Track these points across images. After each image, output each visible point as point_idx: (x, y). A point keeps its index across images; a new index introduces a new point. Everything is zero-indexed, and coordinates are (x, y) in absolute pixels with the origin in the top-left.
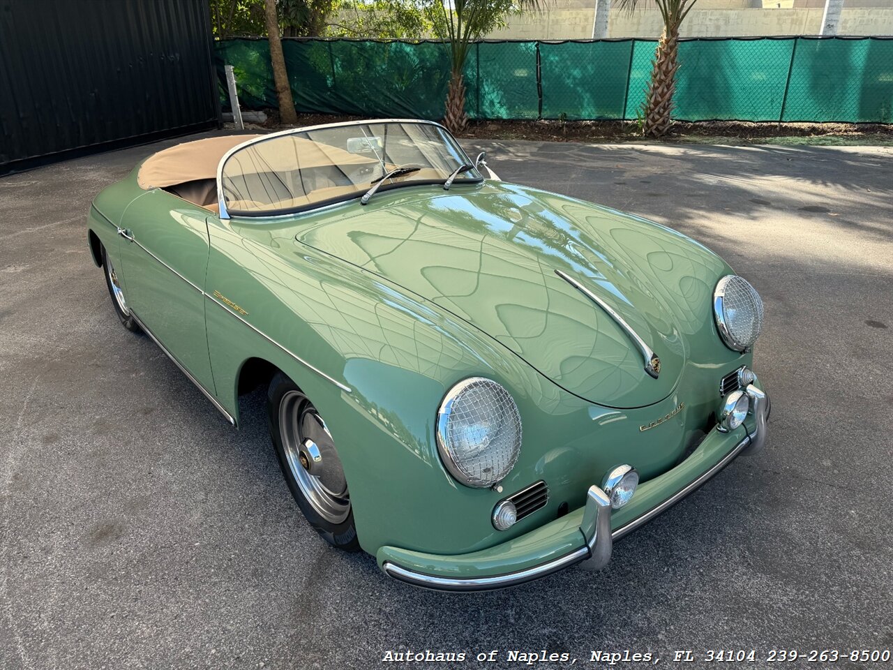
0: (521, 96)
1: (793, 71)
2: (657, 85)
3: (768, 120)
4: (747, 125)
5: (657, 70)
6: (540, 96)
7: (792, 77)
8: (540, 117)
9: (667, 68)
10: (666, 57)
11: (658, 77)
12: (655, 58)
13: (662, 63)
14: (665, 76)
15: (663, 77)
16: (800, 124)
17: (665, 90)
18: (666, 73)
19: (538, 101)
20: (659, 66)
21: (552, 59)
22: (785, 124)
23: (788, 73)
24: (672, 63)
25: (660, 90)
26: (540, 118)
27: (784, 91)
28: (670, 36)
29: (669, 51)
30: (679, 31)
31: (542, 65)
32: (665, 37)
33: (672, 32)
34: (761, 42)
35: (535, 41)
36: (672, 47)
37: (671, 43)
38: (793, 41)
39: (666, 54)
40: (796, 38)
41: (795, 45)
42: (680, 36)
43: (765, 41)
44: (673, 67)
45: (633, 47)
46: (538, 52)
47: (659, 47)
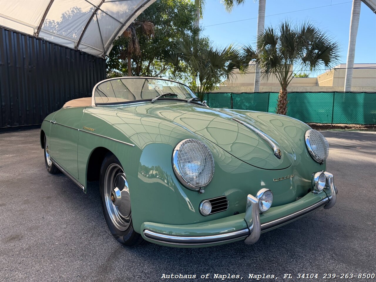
1: (335, 104)
2: (280, 108)
3: (327, 122)
4: (318, 124)
5: (279, 103)
7: (334, 106)
9: (283, 102)
10: (283, 98)
11: (280, 106)
12: (278, 99)
13: (281, 100)
14: (283, 105)
15: (282, 106)
16: (340, 124)
17: (283, 110)
18: (283, 104)
20: (280, 101)
21: (237, 99)
22: (334, 125)
23: (332, 105)
24: (285, 100)
25: (281, 110)
27: (332, 112)
28: (284, 91)
29: (284, 96)
30: (287, 89)
31: (233, 101)
32: (282, 91)
33: (284, 89)
34: (320, 93)
35: (230, 93)
36: (285, 95)
37: (284, 93)
38: (333, 93)
39: (283, 97)
40: (334, 92)
41: (334, 95)
42: (288, 91)
43: (322, 93)
44: (286, 102)
45: (269, 95)
46: (232, 97)
47: (280, 95)
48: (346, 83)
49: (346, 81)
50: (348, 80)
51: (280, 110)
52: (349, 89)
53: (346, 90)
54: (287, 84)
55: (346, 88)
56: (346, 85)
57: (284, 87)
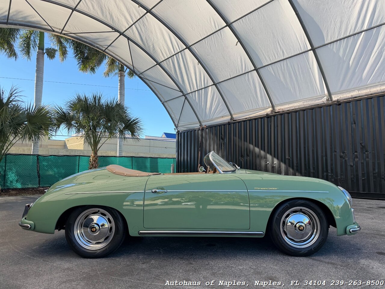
0: (29, 178)
5: (91, 166)
6: (39, 177)
8: (39, 186)
9: (95, 165)
19: (38, 180)
21: (44, 163)
26: (39, 187)
28: (95, 155)
30: (98, 153)
31: (40, 164)
32: (93, 155)
33: (95, 153)
34: (122, 158)
35: (36, 155)
36: (96, 159)
37: (96, 157)
38: (131, 158)
39: (95, 161)
42: (98, 155)
43: (124, 157)
44: (97, 165)
45: (79, 158)
46: (38, 159)
47: (91, 158)
48: (119, 149)
49: (119, 147)
50: (120, 146)
52: (121, 154)
53: (119, 155)
54: (98, 149)
55: (119, 153)
56: (119, 151)
57: (95, 151)
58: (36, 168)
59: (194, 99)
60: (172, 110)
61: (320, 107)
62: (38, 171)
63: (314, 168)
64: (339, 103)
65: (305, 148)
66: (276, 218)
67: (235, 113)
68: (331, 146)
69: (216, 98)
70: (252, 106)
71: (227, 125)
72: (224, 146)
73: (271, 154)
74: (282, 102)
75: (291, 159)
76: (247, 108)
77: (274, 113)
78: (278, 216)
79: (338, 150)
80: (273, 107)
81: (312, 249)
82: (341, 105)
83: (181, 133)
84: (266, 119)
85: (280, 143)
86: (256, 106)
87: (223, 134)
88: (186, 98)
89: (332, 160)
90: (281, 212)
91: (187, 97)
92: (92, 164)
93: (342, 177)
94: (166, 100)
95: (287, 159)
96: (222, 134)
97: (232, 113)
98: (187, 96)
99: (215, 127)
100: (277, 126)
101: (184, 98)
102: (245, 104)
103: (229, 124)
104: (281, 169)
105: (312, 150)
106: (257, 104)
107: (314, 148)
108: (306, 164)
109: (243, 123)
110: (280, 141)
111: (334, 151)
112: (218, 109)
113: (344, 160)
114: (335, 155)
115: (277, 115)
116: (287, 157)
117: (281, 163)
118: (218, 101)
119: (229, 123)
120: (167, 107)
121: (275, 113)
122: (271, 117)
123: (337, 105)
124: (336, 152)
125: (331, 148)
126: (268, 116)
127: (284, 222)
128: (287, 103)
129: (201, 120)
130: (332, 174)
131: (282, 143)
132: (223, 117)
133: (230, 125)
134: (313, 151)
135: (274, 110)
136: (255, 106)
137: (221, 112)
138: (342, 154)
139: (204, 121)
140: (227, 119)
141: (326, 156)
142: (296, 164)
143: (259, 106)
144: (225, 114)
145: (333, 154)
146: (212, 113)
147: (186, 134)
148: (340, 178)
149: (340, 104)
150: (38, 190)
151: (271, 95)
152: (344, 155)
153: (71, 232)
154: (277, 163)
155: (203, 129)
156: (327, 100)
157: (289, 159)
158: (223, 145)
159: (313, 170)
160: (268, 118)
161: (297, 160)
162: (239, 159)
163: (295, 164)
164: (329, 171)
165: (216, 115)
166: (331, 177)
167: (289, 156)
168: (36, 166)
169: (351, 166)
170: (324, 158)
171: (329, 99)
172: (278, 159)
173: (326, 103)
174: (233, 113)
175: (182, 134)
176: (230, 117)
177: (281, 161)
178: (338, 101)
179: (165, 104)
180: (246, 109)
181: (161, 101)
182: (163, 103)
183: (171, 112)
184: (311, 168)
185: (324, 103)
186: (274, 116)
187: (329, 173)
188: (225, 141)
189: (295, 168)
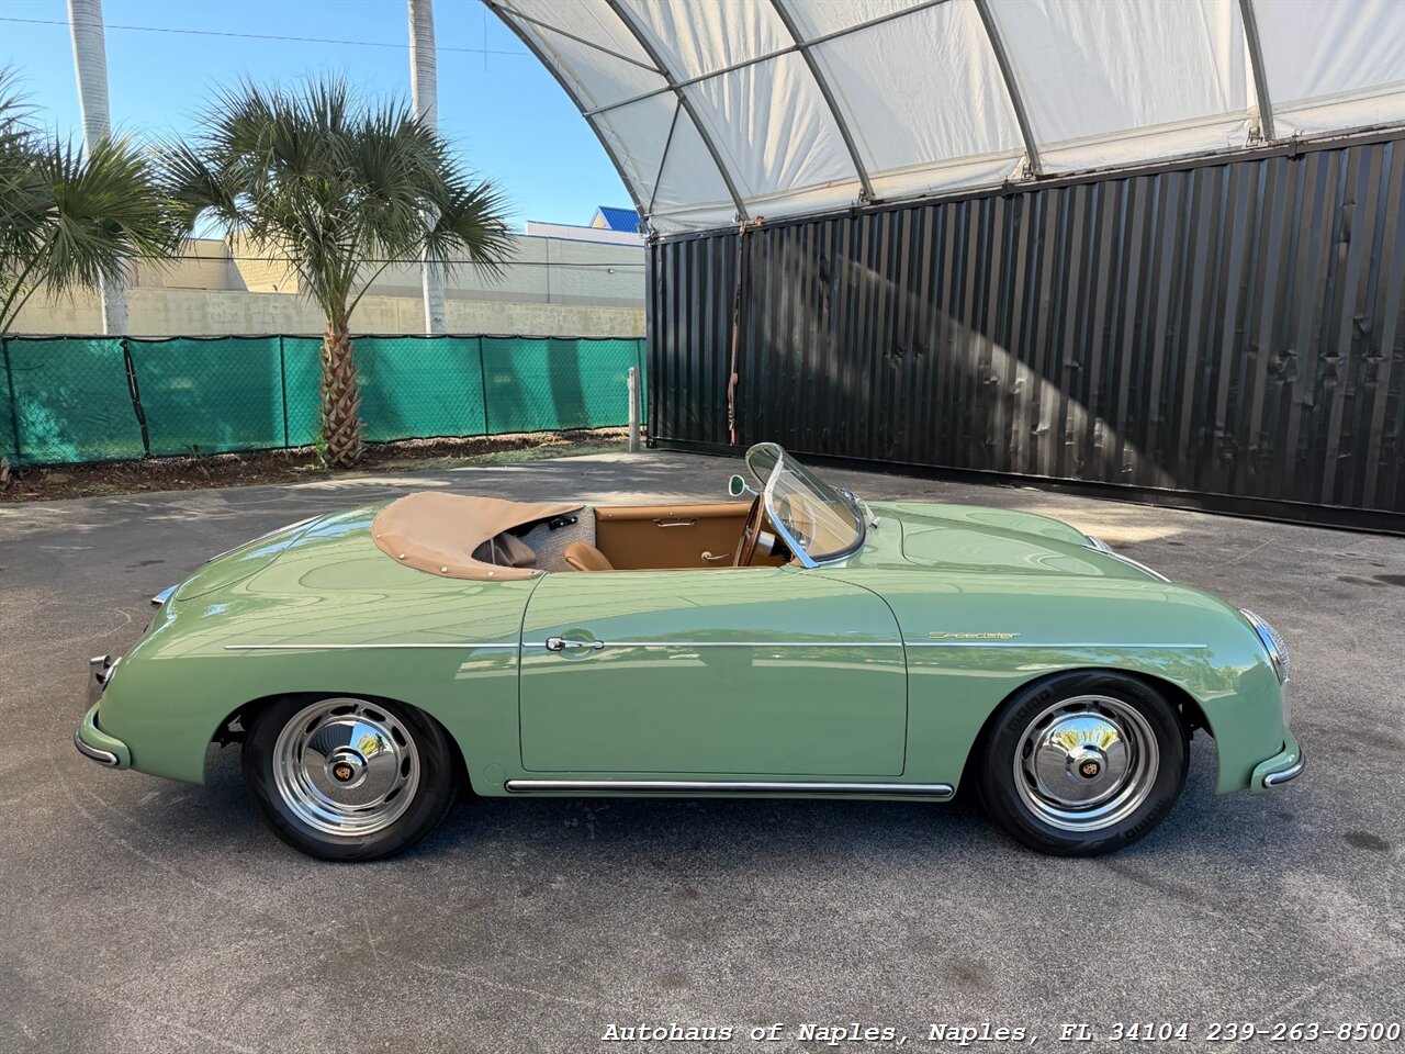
0: (106, 424)
2: (334, 397)
3: (474, 433)
4: (452, 441)
5: (330, 377)
6: (142, 422)
8: (147, 454)
9: (345, 373)
10: (341, 360)
11: (335, 386)
14: (345, 384)
15: (342, 386)
16: (509, 436)
17: (349, 403)
19: (140, 430)
22: (492, 438)
25: (342, 403)
26: (148, 456)
28: (340, 334)
29: (343, 351)
30: (349, 326)
31: (138, 372)
32: (332, 334)
33: (341, 327)
34: (443, 340)
35: (119, 338)
36: (345, 348)
37: (344, 342)
38: (477, 340)
39: (341, 357)
40: (480, 337)
41: (480, 344)
42: (350, 332)
43: (449, 339)
44: (352, 374)
45: (282, 346)
46: (127, 353)
47: (327, 347)
51: (337, 401)
54: (347, 308)
57: (340, 320)
58: (127, 387)
59: (716, 105)
60: (625, 148)
61: (1219, 163)
62: (133, 397)
63: (1163, 407)
64: (1297, 152)
65: (1138, 327)
66: (1002, 733)
67: (879, 173)
68: (1240, 323)
69: (807, 106)
70: (950, 146)
71: (847, 222)
72: (829, 308)
73: (1007, 348)
74: (1067, 138)
75: (1080, 369)
76: (929, 155)
77: (1034, 178)
78: (1009, 726)
79: (1264, 345)
80: (1032, 152)
81: (1121, 834)
82: (1304, 161)
83: (664, 246)
84: (1000, 201)
85: (1047, 306)
86: (966, 149)
87: (828, 257)
88: (683, 100)
89: (1234, 381)
90: (1022, 713)
91: (685, 97)
92: (331, 368)
93: (1265, 445)
94: (603, 106)
95: (1067, 367)
96: (823, 257)
97: (869, 168)
98: (686, 91)
99: (799, 226)
100: (1042, 235)
101: (672, 98)
102: (922, 137)
103: (853, 219)
104: (1039, 406)
105: (1166, 337)
106: (969, 139)
107: (1173, 329)
108: (1135, 391)
109: (907, 214)
110: (1045, 297)
111: (1250, 345)
112: (813, 151)
113: (1281, 383)
114: (1252, 363)
115: (1046, 188)
116: (1068, 361)
117: (1043, 384)
118: (812, 120)
119: (854, 214)
120: (606, 133)
121: (1039, 178)
122: (1020, 195)
123: (1289, 158)
124: (1256, 349)
125: (1239, 336)
126: (1010, 192)
127: (1029, 743)
128: (1088, 138)
129: (743, 194)
130: (1229, 435)
131: (1052, 306)
132: (829, 185)
133: (857, 222)
134: (1168, 340)
135: (1035, 168)
136: (962, 147)
137: (823, 165)
138: (1277, 360)
139: (754, 198)
140: (846, 195)
141: (1216, 364)
142: (1100, 389)
143: (975, 146)
144: (837, 173)
145: (1245, 356)
146: (790, 167)
147: (683, 247)
148: (1254, 451)
149: (1300, 156)
150: (145, 469)
151: (1028, 104)
152: (1285, 364)
153: (263, 779)
154: (1028, 380)
155: (749, 233)
156: (1253, 136)
157: (1074, 369)
158: (825, 301)
159: (1160, 413)
160: (1009, 197)
161: (1103, 375)
162: (884, 361)
163: (1094, 390)
164: (1220, 423)
165: (803, 178)
166: (1222, 445)
167: (1076, 357)
168: (126, 381)
169: (1305, 406)
170: (1208, 370)
171: (1262, 130)
172: (1031, 366)
173: (1244, 148)
174: (873, 170)
175: (669, 250)
176: (859, 186)
177: (1044, 376)
178: (1294, 143)
179: (598, 119)
180: (926, 157)
181: (582, 109)
182: (588, 118)
183: (622, 158)
184: (1154, 405)
185: (1238, 149)
186: (1034, 191)
187: (1219, 429)
188: (836, 288)
189: (1093, 403)
